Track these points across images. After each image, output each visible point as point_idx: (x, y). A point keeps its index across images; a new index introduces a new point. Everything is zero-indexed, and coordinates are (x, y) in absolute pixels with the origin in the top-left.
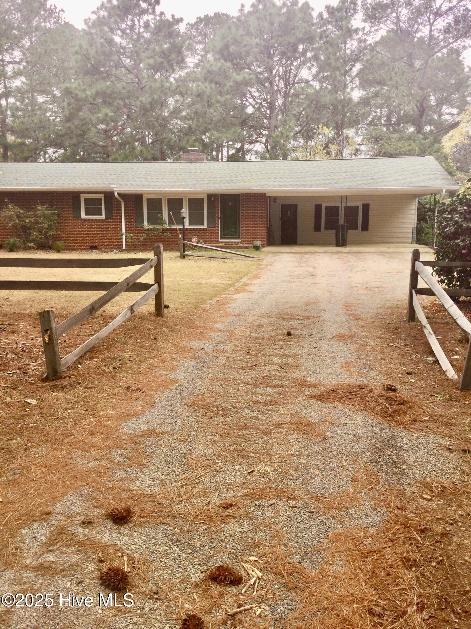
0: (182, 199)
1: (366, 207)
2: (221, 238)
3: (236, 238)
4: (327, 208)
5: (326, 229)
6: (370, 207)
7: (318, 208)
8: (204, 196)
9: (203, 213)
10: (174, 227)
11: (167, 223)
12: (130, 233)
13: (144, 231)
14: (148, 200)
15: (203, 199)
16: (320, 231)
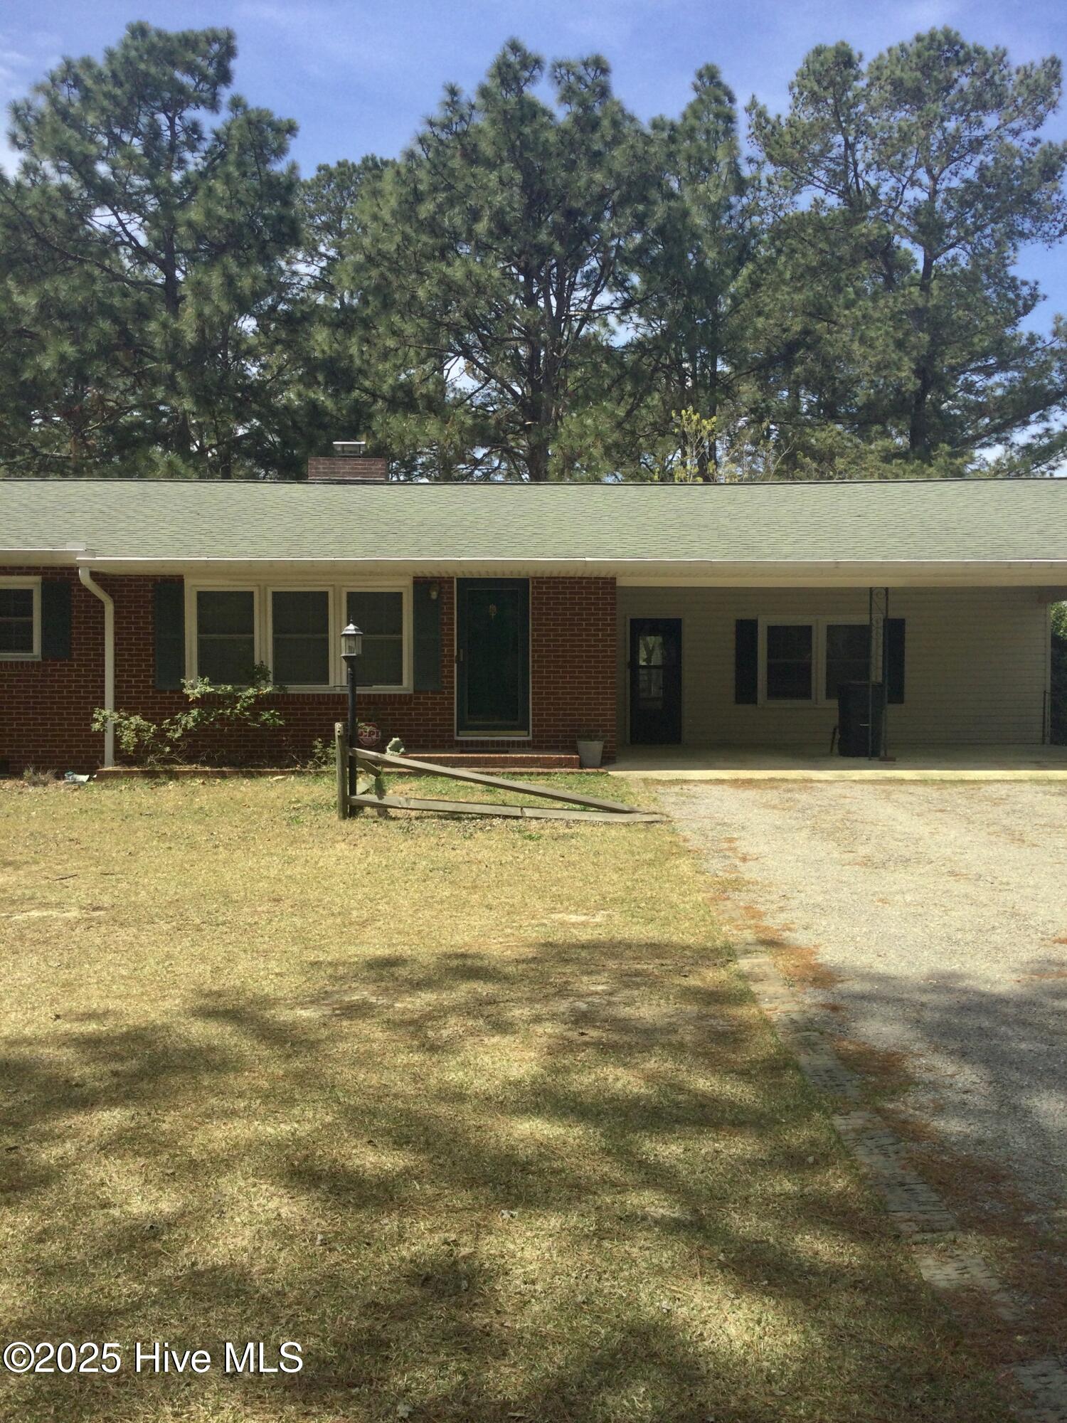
0: (325, 594)
1: (895, 630)
2: (462, 727)
3: (513, 728)
4: (772, 630)
5: (773, 694)
6: (907, 629)
7: (746, 630)
8: (404, 586)
9: (400, 642)
10: (294, 689)
11: (271, 677)
12: (132, 711)
13: (186, 705)
14: (205, 598)
15: (399, 595)
16: (755, 702)
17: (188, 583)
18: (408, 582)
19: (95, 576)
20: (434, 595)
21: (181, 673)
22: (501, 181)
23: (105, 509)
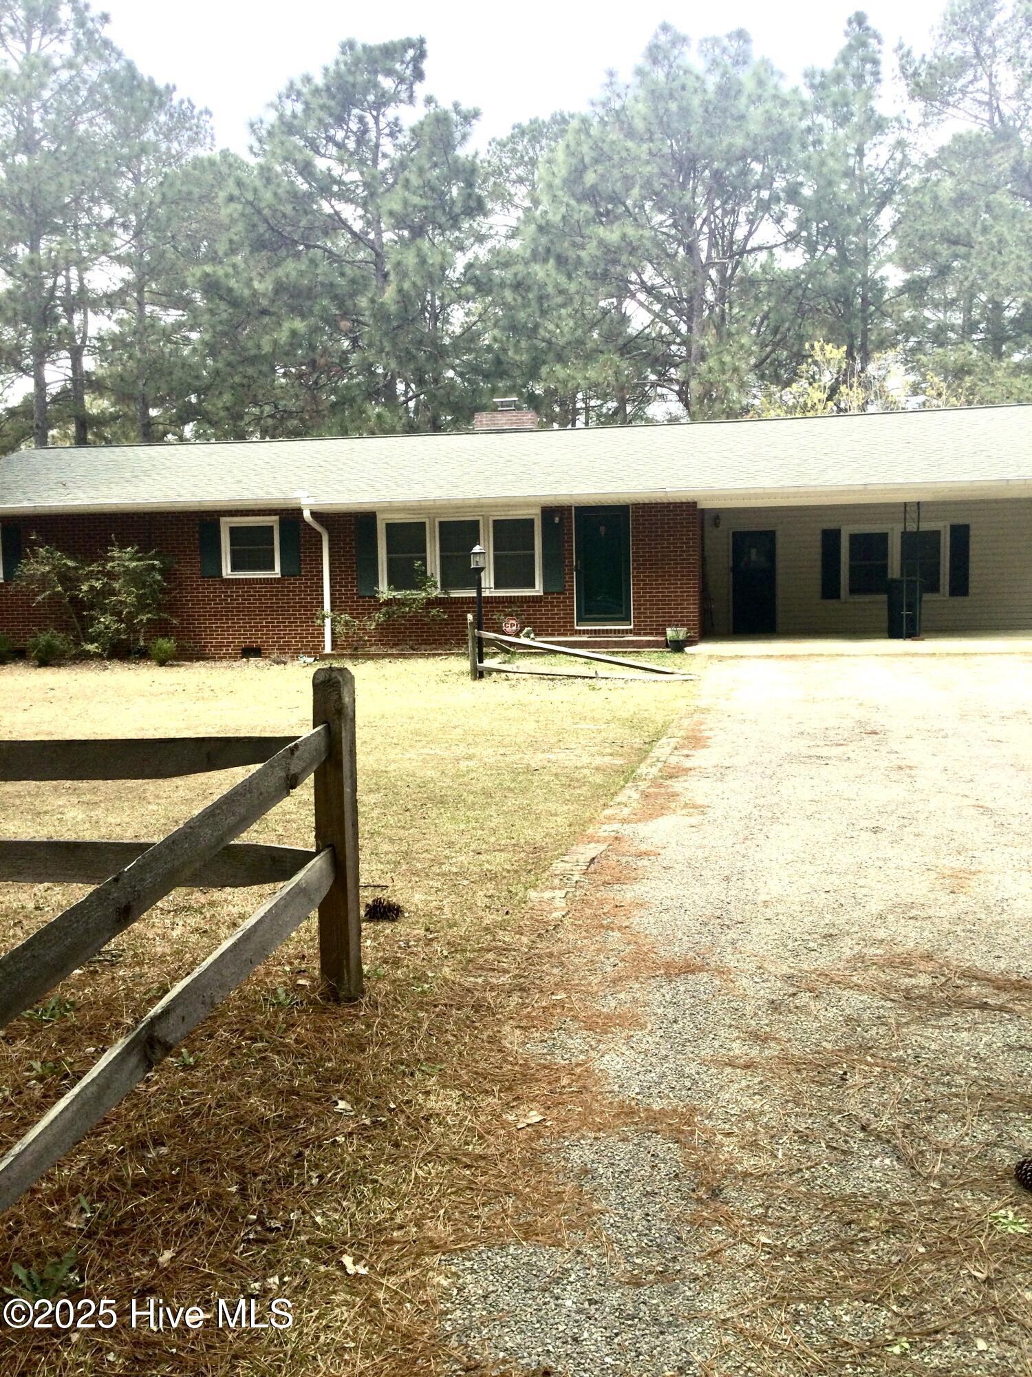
0: (478, 522)
1: (960, 533)
2: (580, 620)
3: (619, 620)
4: (854, 538)
5: (853, 591)
6: (971, 532)
7: (831, 538)
8: (535, 514)
9: (533, 556)
10: (456, 594)
11: (439, 585)
12: (343, 611)
13: (378, 606)
14: (390, 527)
15: (532, 521)
16: (838, 597)
17: (380, 517)
18: (538, 511)
19: (313, 514)
20: (557, 520)
21: (376, 583)
22: (650, 153)
23: (323, 463)
